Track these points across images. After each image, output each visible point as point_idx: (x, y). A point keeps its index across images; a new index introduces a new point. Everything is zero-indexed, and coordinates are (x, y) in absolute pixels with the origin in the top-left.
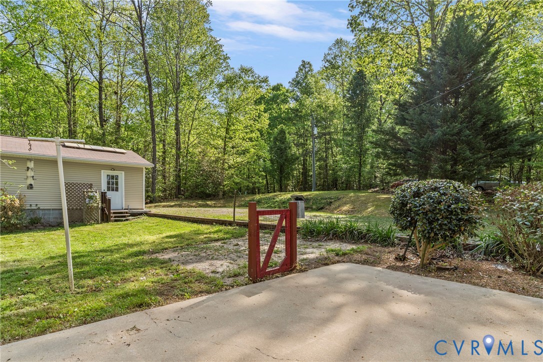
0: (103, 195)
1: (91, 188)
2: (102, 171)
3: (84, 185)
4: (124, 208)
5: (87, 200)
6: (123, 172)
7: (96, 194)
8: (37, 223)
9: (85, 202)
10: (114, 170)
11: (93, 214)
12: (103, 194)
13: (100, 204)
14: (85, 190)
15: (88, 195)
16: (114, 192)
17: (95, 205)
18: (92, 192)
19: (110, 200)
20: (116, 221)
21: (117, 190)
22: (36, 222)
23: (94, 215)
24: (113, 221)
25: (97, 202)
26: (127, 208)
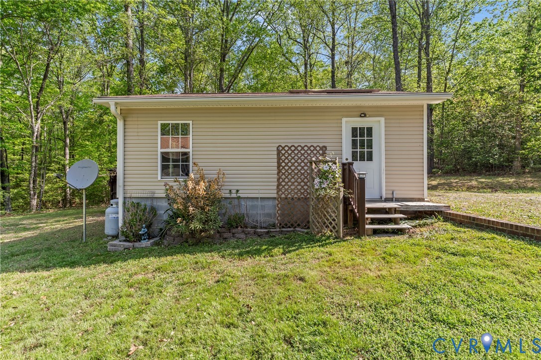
0: (347, 169)
1: (323, 154)
2: (344, 120)
3: (312, 149)
4: (384, 196)
5: (317, 180)
6: (382, 120)
7: (334, 167)
8: (237, 227)
9: (313, 186)
10: (365, 116)
11: (328, 212)
12: (346, 167)
13: (342, 189)
14: (314, 159)
15: (319, 170)
16: (366, 163)
17: (333, 193)
18: (327, 162)
19: (362, 181)
20: (376, 232)
21: (370, 158)
22: (234, 224)
23: (331, 216)
24: (370, 232)
25: (337, 186)
26: (390, 196)
